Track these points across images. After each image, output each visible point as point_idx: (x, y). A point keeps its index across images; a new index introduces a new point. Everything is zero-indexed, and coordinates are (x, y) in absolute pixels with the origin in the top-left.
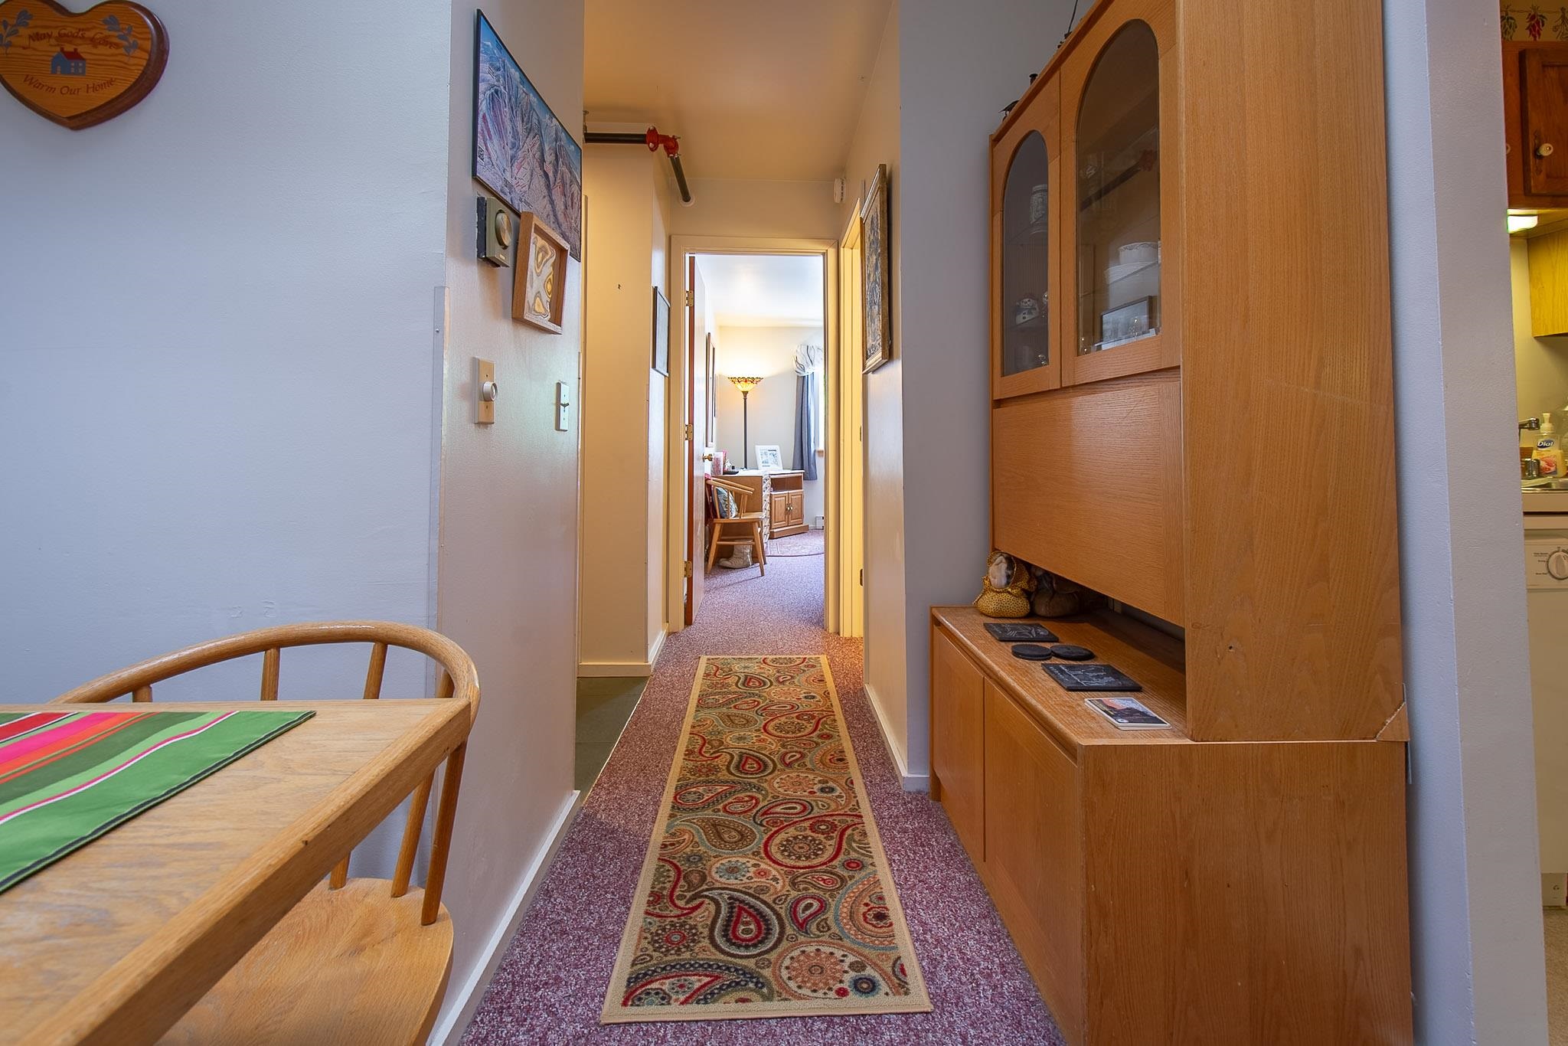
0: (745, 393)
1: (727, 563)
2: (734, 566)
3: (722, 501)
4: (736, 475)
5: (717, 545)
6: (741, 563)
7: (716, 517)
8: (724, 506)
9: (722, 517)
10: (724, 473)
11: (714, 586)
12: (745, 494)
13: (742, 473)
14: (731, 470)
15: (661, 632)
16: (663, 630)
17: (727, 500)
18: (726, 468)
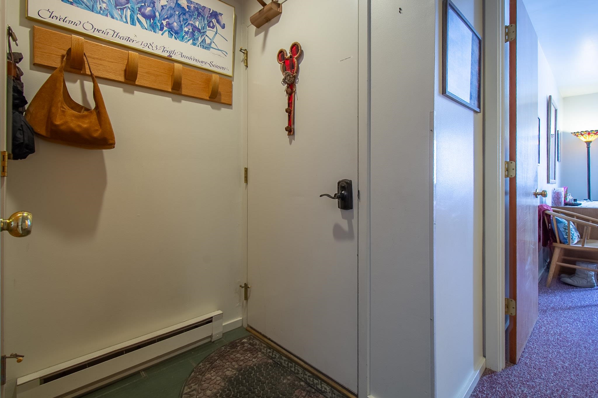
0: (588, 143)
1: (569, 280)
2: (575, 283)
3: (562, 229)
4: (579, 206)
5: (557, 265)
6: (584, 282)
7: (556, 242)
8: (564, 233)
9: (561, 242)
10: (566, 204)
11: (552, 305)
12: (587, 226)
13: (585, 204)
14: (573, 202)
15: (473, 372)
16: (475, 370)
17: (567, 228)
18: (568, 200)
